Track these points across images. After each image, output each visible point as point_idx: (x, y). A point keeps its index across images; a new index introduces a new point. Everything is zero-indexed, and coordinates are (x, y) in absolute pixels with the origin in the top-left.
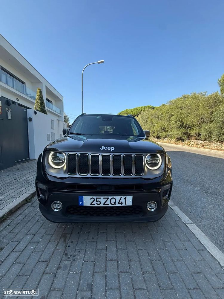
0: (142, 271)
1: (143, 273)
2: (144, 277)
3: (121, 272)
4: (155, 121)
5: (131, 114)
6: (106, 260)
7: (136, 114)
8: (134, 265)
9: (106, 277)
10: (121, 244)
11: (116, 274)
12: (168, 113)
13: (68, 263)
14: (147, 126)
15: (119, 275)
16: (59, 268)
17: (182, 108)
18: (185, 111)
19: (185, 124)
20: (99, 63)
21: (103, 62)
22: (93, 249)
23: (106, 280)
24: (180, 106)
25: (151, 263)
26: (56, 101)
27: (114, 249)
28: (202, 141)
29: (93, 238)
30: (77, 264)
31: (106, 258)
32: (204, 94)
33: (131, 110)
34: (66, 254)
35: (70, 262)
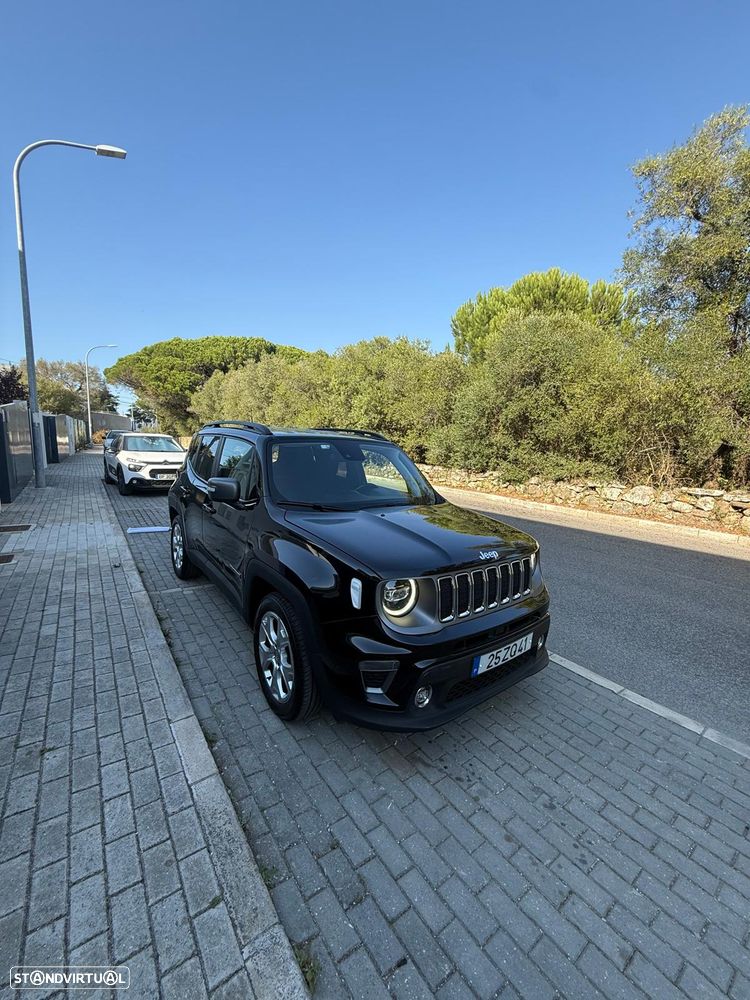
4: (300, 401)
5: (199, 358)
7: (216, 363)
9: (539, 770)
12: (346, 384)
14: (269, 410)
16: (476, 800)
17: (380, 376)
18: (390, 385)
19: (388, 419)
20: (101, 152)
21: (123, 156)
23: (544, 773)
24: (374, 369)
28: (430, 467)
32: (425, 346)
33: (195, 346)
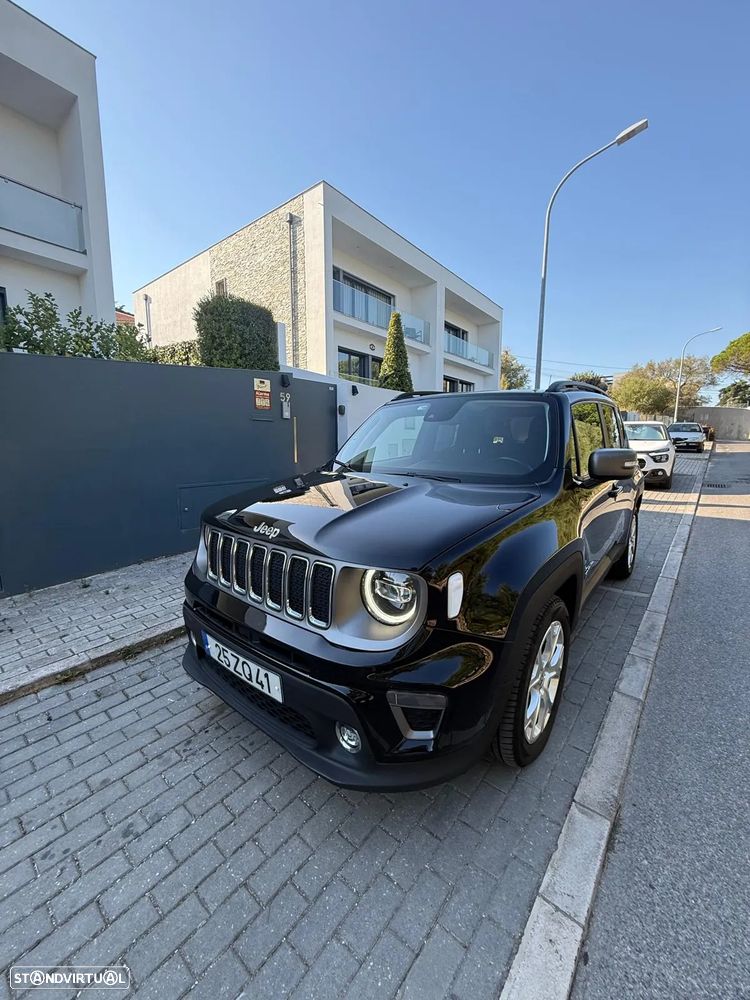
0: (248, 878)
1: (245, 885)
2: (235, 891)
3: (215, 843)
6: (222, 800)
8: (251, 855)
9: (187, 827)
10: (280, 794)
11: (206, 837)
13: (175, 757)
15: (206, 843)
16: (159, 756)
21: (645, 126)
22: (228, 764)
23: (181, 832)
25: (285, 884)
26: (478, 326)
27: (257, 791)
29: (251, 744)
30: (181, 769)
31: (227, 796)
34: (189, 742)
35: (179, 758)
